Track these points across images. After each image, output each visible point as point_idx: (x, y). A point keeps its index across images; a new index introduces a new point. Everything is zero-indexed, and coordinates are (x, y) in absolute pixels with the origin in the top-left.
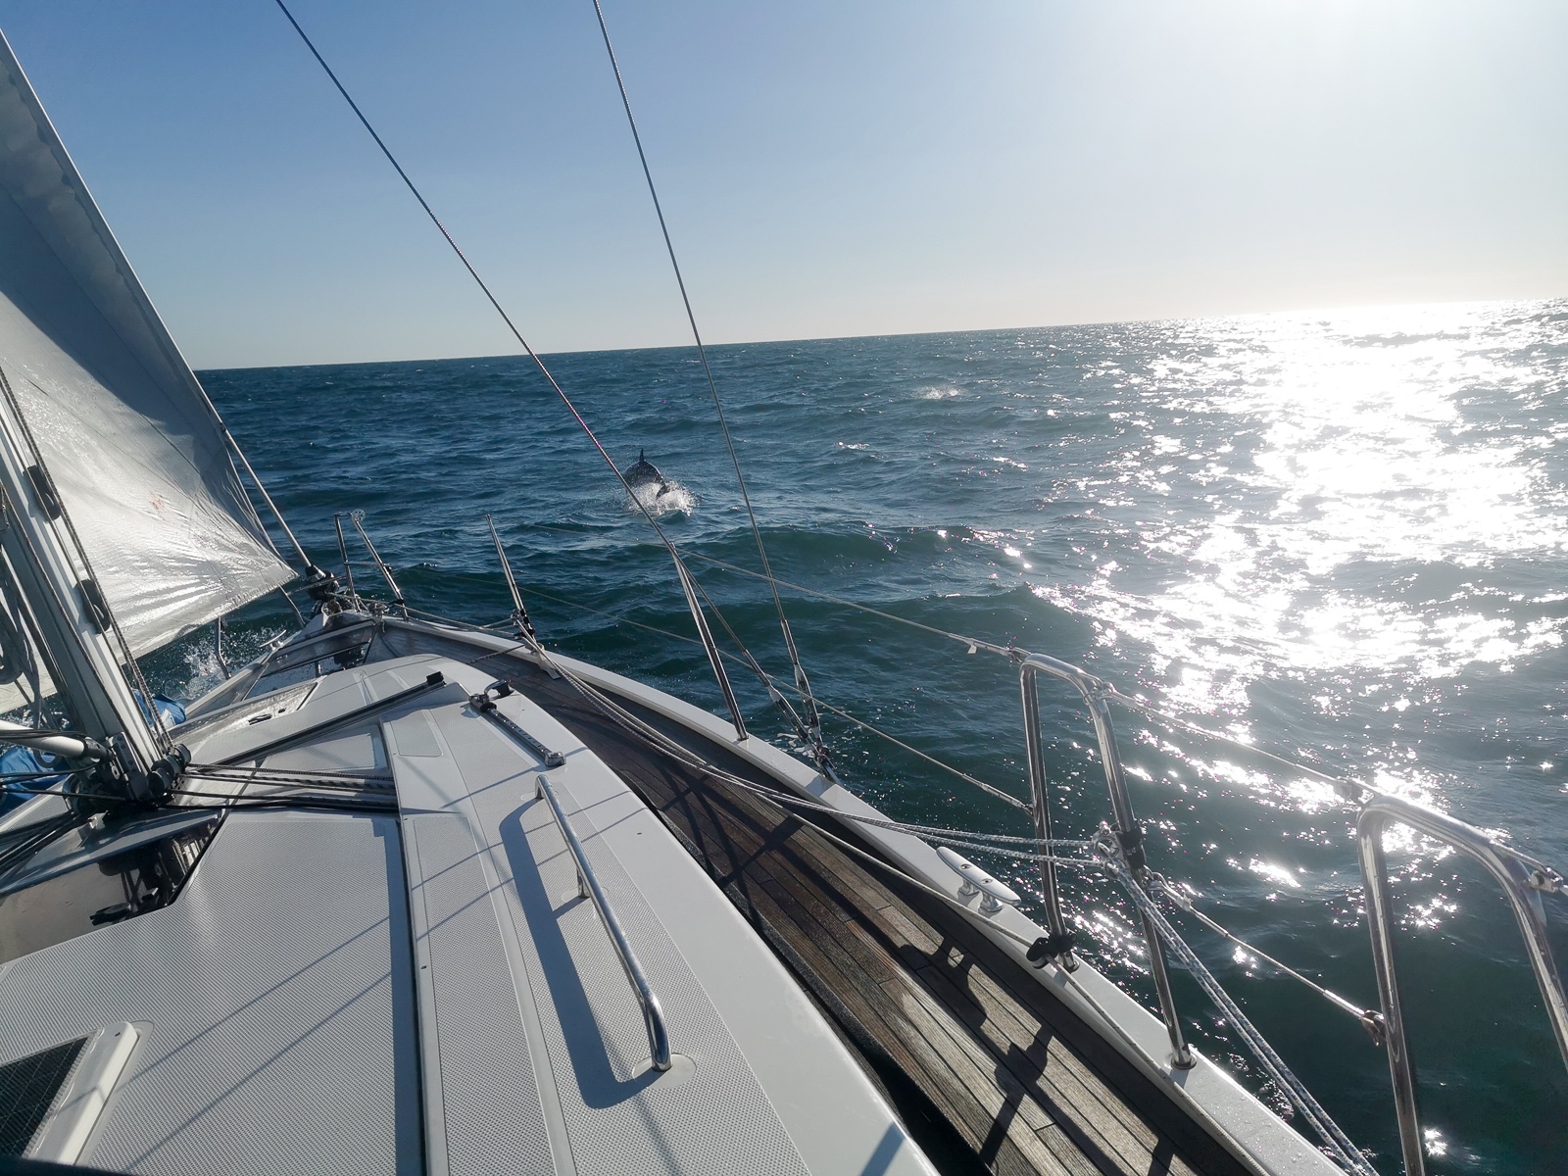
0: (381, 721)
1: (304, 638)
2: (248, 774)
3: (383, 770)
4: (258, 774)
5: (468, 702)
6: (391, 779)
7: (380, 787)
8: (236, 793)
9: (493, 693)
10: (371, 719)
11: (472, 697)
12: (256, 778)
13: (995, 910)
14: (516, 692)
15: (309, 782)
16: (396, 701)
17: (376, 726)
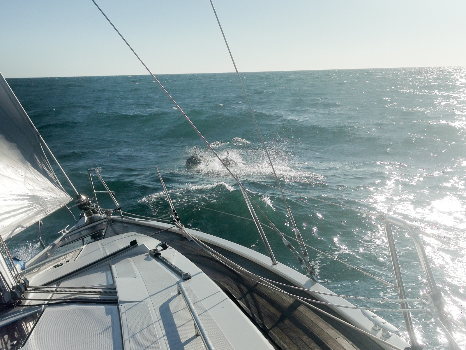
0: (110, 263)
1: (76, 228)
2: (54, 289)
3: (112, 285)
4: (58, 289)
5: (149, 253)
6: (115, 289)
7: (110, 292)
8: (49, 298)
9: (160, 248)
10: (107, 263)
11: (151, 250)
12: (57, 291)
13: (388, 336)
14: (170, 247)
15: (80, 292)
16: (117, 254)
17: (108, 266)
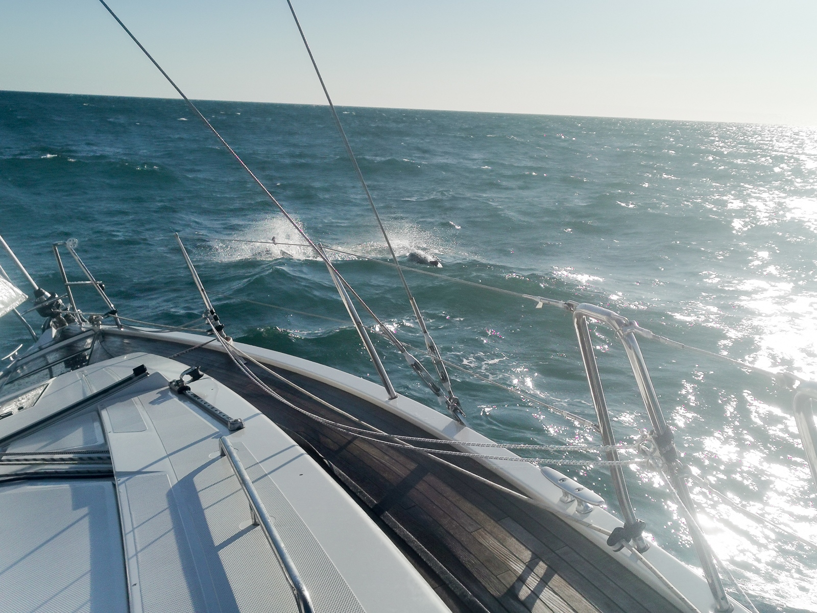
0: (99, 407)
3: (102, 445)
4: (4, 458)
5: (168, 387)
6: (108, 452)
7: (99, 458)
10: (93, 407)
11: (171, 383)
13: (587, 511)
16: (110, 391)
17: (95, 413)
